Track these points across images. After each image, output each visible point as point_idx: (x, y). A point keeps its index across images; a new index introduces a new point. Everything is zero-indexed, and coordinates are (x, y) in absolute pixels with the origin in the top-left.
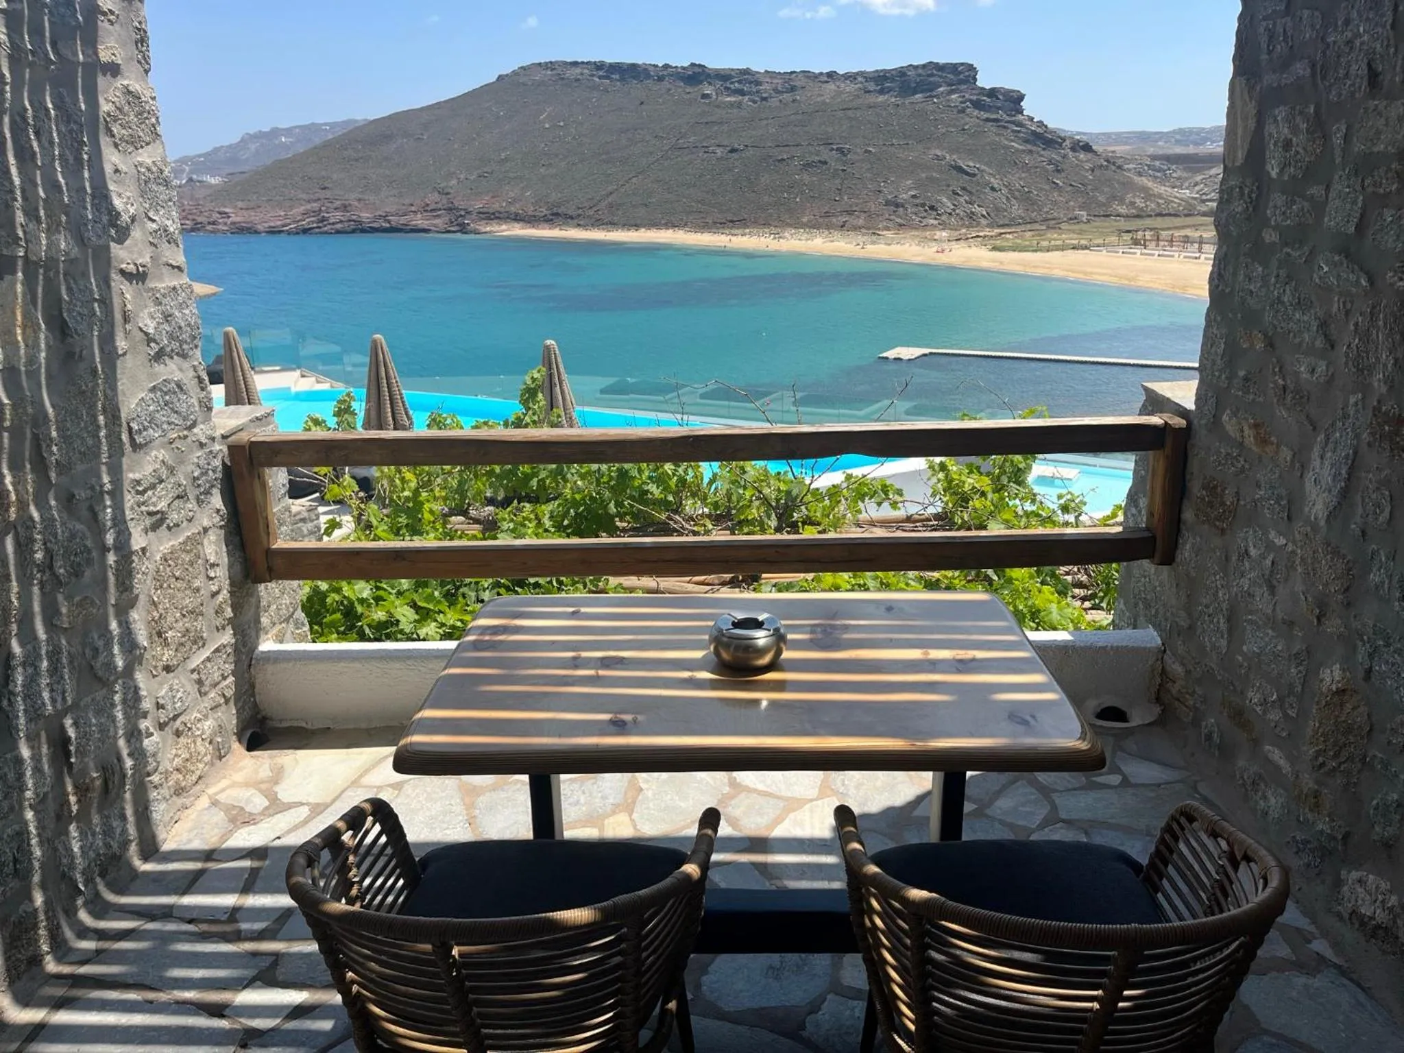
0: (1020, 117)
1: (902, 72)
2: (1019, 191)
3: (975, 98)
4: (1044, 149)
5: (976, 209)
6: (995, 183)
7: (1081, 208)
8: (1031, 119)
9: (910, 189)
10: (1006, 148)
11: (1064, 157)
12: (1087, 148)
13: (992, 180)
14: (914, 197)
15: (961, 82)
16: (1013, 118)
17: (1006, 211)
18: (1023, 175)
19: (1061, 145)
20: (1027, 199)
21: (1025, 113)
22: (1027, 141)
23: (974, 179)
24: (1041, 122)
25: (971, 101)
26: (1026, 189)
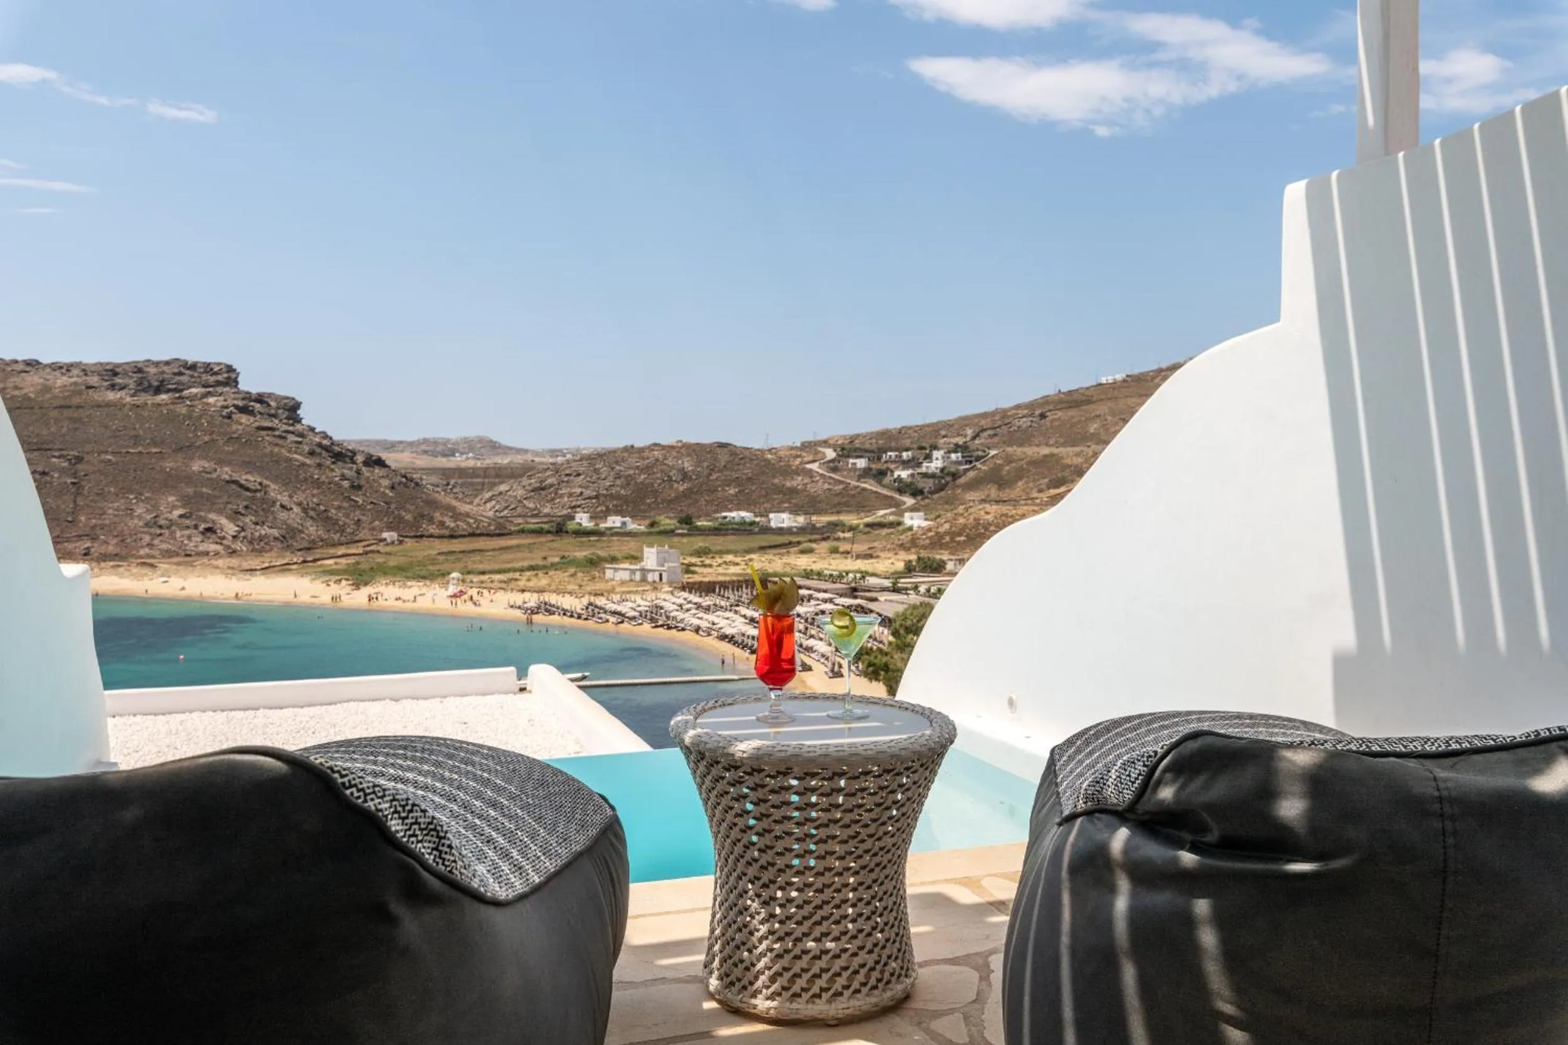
0: (298, 427)
1: (138, 369)
2: (313, 509)
3: (240, 403)
4: (333, 463)
5: (264, 530)
6: (284, 499)
7: (390, 528)
8: (312, 429)
9: (174, 507)
10: (289, 460)
11: (358, 472)
12: (380, 463)
13: (279, 497)
14: (181, 516)
15: (219, 383)
16: (291, 428)
17: (302, 532)
18: (315, 492)
19: (352, 458)
20: (324, 518)
21: (303, 422)
22: (312, 453)
23: (258, 495)
24: (324, 433)
25: (236, 407)
26: (322, 508)
